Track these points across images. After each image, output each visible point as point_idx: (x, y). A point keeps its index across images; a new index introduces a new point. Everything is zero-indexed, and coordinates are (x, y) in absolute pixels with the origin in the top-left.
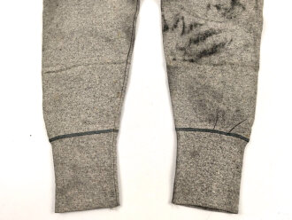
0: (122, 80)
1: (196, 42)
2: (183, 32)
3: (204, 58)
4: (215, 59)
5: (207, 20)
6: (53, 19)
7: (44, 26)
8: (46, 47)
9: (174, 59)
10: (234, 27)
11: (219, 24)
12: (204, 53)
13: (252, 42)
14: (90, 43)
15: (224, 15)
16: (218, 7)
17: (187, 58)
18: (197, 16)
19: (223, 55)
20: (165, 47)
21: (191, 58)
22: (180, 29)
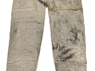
0: (34, 68)
1: (64, 53)
2: (60, 50)
3: (67, 60)
4: (71, 60)
5: (67, 45)
6: (12, 43)
7: (9, 45)
8: (9, 53)
9: (57, 61)
10: (77, 48)
11: (72, 47)
12: (67, 58)
13: (83, 53)
14: (24, 52)
15: (73, 43)
16: (71, 40)
17: (61, 60)
18: (64, 44)
19: (74, 58)
20: (54, 56)
21: (63, 60)
22: (58, 48)
